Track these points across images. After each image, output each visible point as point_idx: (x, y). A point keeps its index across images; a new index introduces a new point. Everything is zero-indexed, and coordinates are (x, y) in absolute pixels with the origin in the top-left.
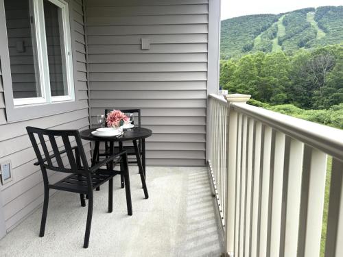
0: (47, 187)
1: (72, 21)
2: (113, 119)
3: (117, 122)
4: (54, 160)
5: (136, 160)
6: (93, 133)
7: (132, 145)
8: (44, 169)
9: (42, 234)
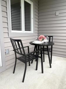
0: (16, 58)
1: (34, 8)
2: (40, 38)
3: (41, 39)
4: (19, 50)
5: (47, 53)
6: (33, 42)
7: (46, 48)
8: (15, 52)
9: (14, 73)
